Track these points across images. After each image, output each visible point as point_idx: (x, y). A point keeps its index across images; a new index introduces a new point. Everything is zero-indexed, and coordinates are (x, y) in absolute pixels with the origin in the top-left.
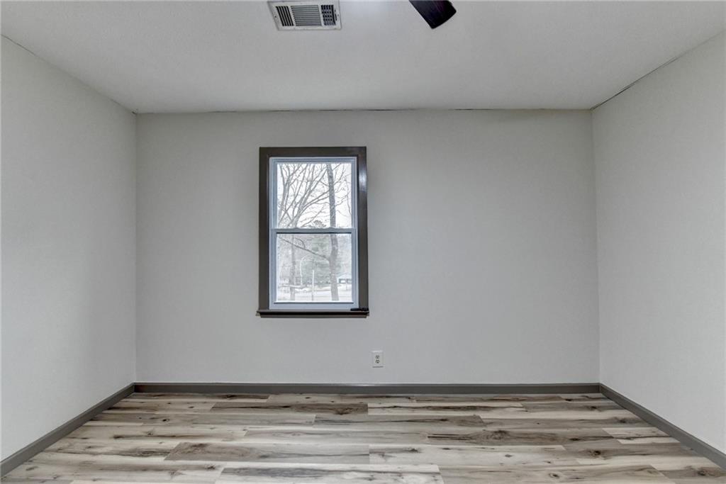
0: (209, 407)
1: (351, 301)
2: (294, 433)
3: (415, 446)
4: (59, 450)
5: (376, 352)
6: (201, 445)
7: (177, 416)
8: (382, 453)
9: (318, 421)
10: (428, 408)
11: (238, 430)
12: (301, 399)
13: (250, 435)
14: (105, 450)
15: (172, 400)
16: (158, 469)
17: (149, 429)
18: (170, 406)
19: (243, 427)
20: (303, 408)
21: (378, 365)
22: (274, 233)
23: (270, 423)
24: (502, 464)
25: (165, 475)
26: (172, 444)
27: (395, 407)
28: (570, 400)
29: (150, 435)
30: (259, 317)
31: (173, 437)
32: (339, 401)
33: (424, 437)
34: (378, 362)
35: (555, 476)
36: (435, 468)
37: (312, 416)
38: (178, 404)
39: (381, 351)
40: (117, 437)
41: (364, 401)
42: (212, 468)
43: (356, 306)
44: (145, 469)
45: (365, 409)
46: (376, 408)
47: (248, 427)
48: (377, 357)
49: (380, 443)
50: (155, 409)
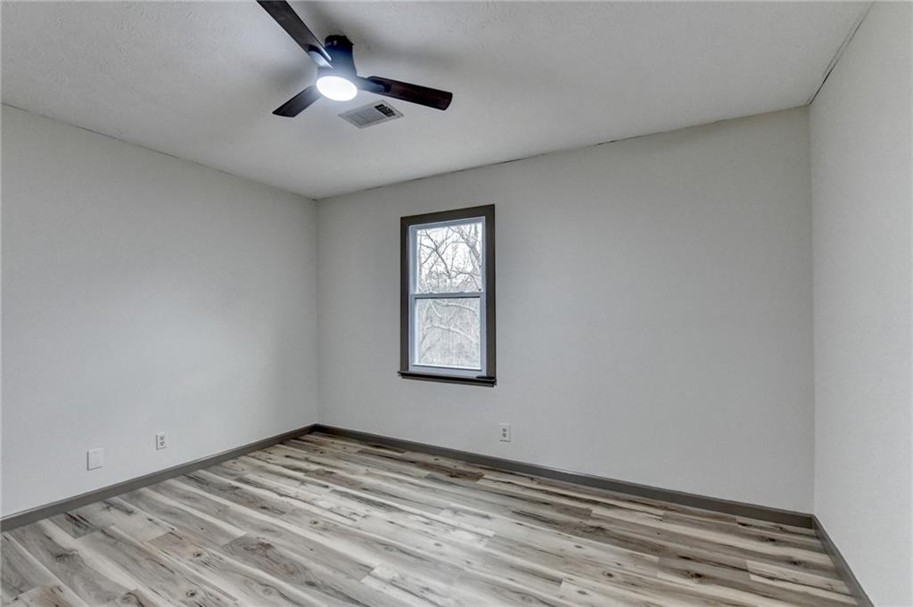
0: (356, 450)
1: (479, 368)
2: (399, 481)
3: (490, 514)
4: (253, 457)
5: (503, 425)
6: (332, 473)
7: (331, 452)
8: (455, 511)
9: (427, 478)
10: (542, 491)
11: (363, 469)
12: (430, 459)
13: (368, 474)
14: (276, 462)
15: (336, 441)
16: (296, 479)
17: (307, 456)
18: (333, 445)
19: (367, 468)
20: (426, 466)
21: (504, 438)
22: (413, 298)
23: (390, 470)
24: (562, 550)
25: (297, 483)
26: (314, 467)
27: (509, 483)
28: (744, 525)
29: (307, 460)
30: (400, 377)
31: (319, 464)
32: (461, 467)
33: (509, 510)
34: (504, 435)
35: (610, 575)
36: (490, 534)
37: (427, 473)
38: (338, 445)
39: (508, 424)
40: (287, 457)
41: (483, 471)
42: (327, 487)
43: (484, 374)
44: (289, 477)
45: (479, 477)
46: (490, 479)
47: (370, 470)
48: (504, 430)
49: (464, 505)
50: (321, 444)
